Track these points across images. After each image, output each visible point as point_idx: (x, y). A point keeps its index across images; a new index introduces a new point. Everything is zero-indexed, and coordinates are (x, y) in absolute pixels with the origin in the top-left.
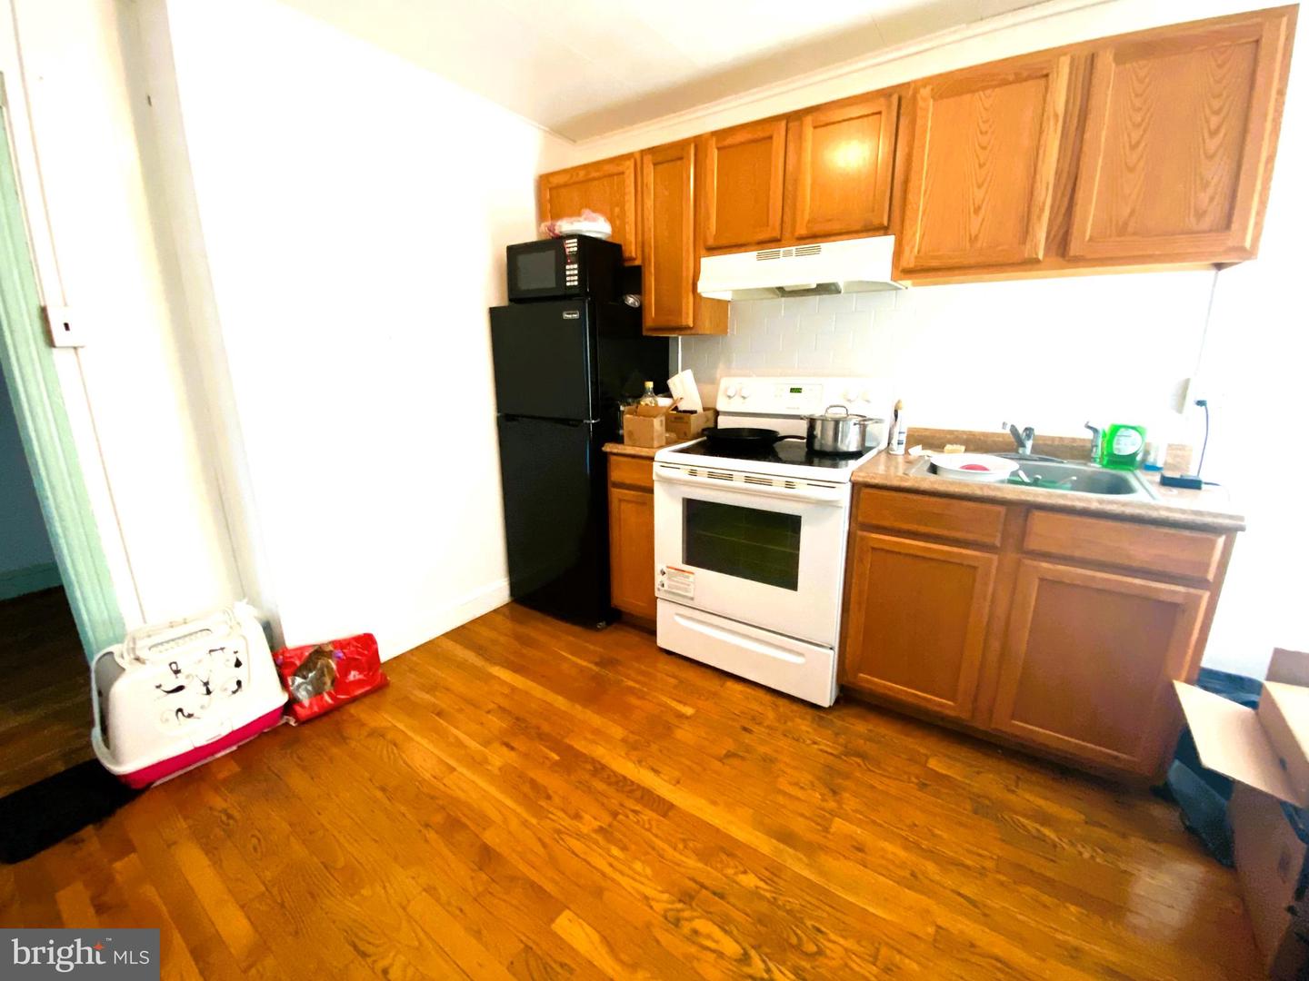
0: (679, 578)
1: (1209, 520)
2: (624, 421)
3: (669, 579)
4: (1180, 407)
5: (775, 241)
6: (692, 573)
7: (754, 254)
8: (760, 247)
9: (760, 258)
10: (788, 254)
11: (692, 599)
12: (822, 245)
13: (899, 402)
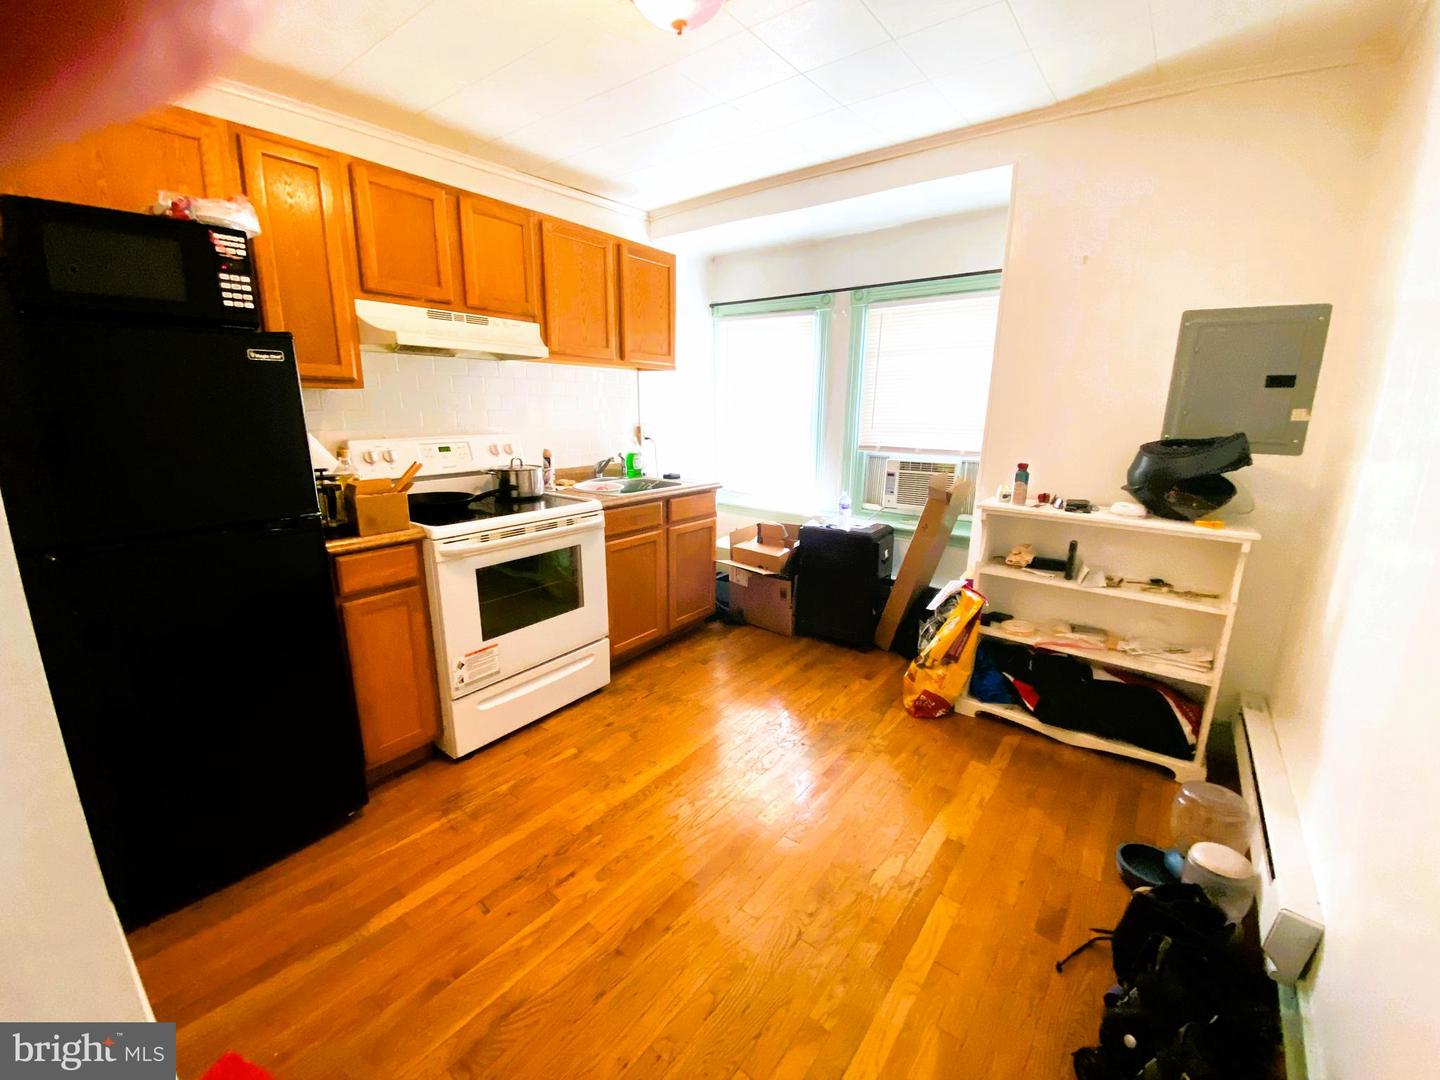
0: (484, 658)
1: (704, 488)
2: (357, 501)
3: (469, 668)
4: (640, 443)
5: (446, 303)
6: (496, 645)
7: (424, 311)
8: (429, 304)
9: (431, 315)
10: (458, 319)
11: (498, 672)
12: (489, 318)
13: (546, 451)
